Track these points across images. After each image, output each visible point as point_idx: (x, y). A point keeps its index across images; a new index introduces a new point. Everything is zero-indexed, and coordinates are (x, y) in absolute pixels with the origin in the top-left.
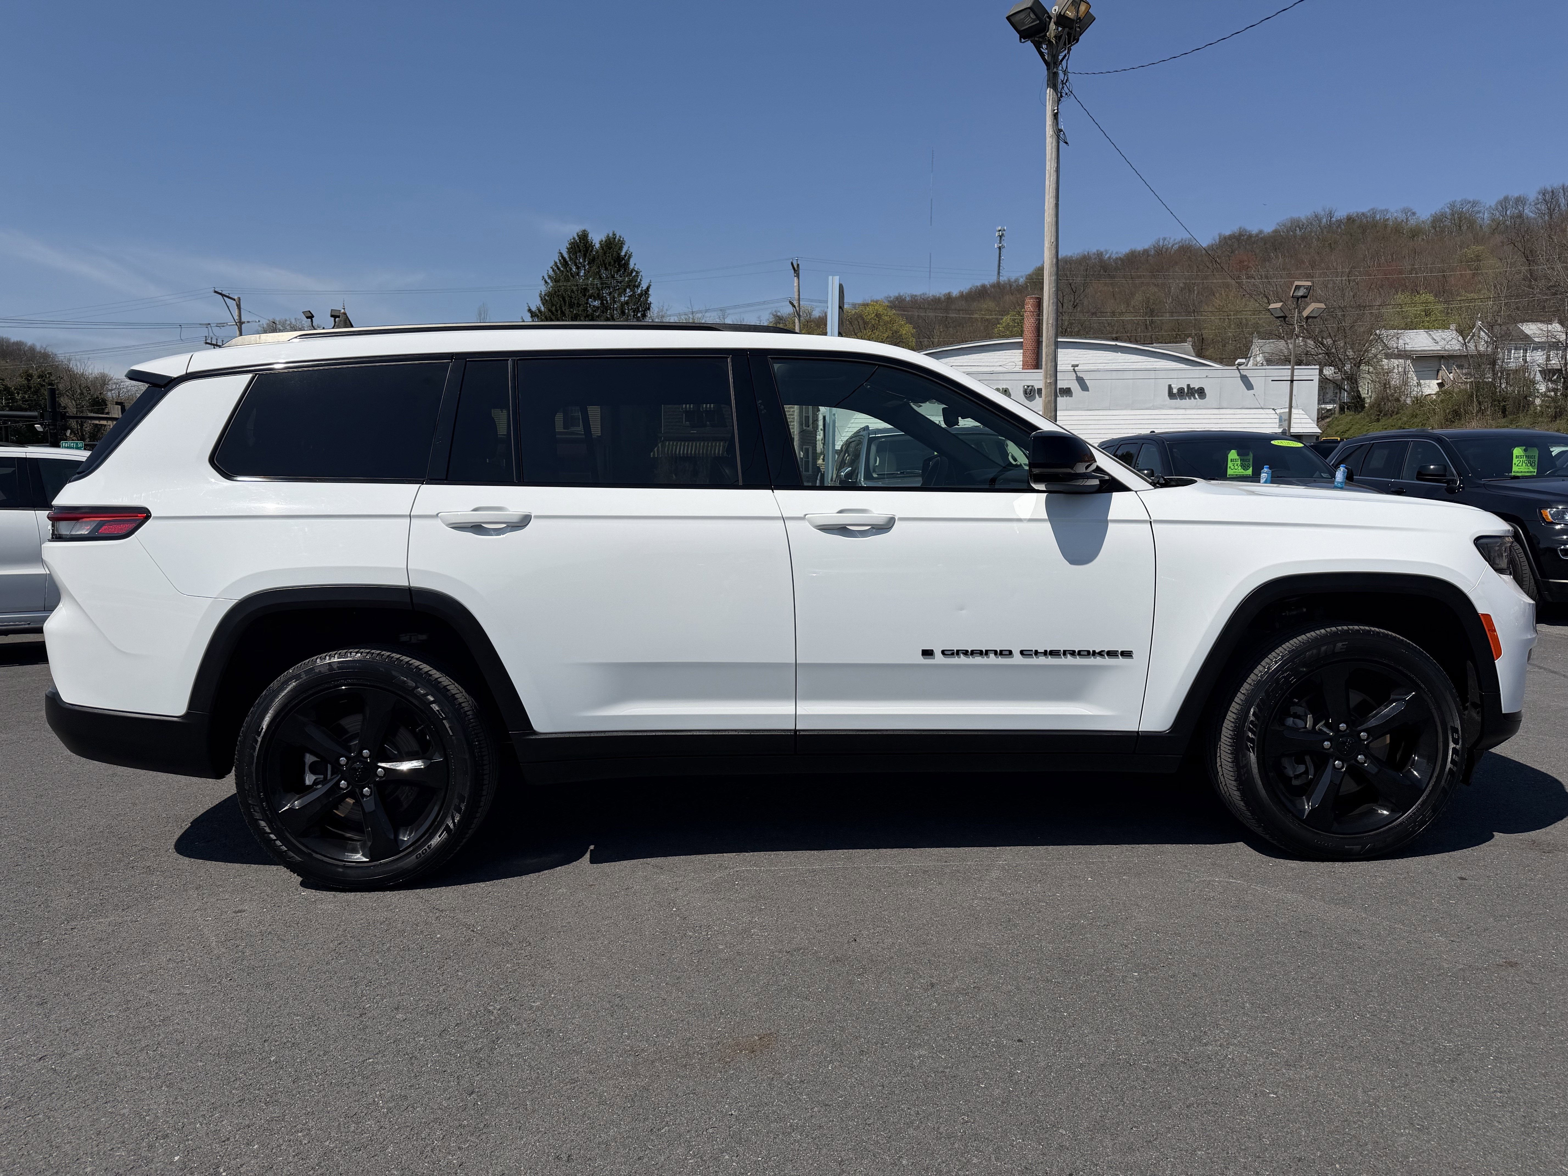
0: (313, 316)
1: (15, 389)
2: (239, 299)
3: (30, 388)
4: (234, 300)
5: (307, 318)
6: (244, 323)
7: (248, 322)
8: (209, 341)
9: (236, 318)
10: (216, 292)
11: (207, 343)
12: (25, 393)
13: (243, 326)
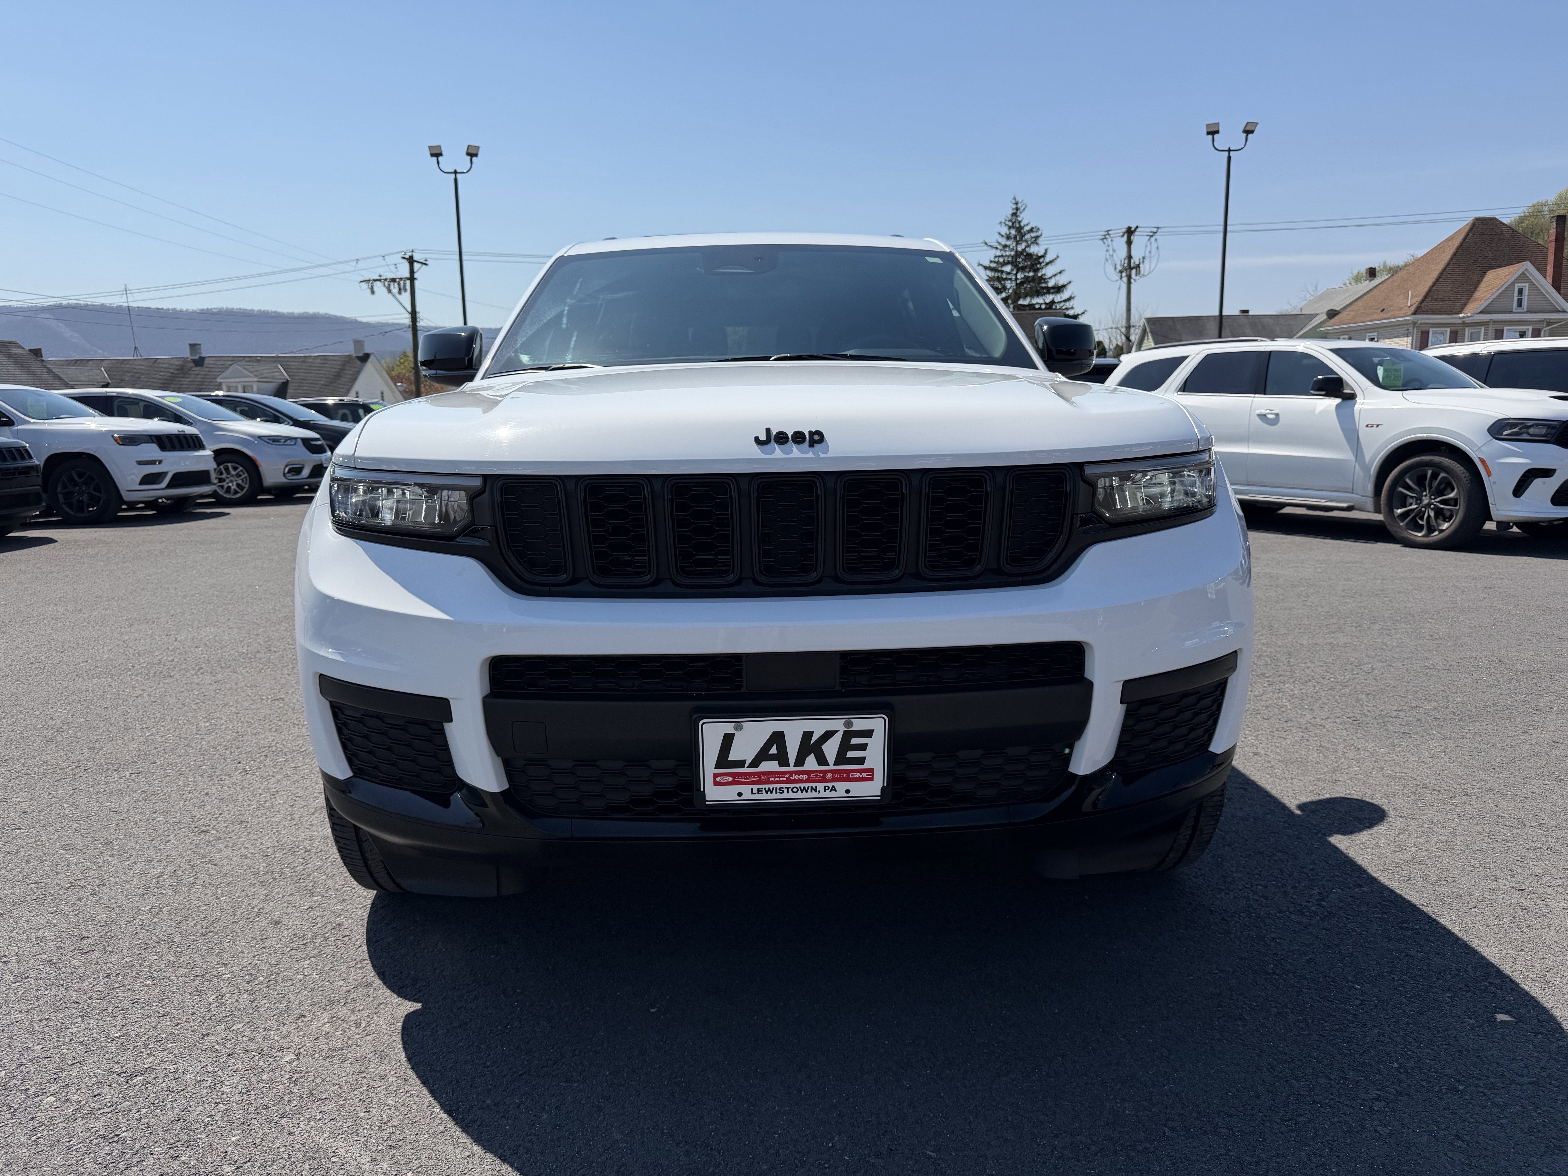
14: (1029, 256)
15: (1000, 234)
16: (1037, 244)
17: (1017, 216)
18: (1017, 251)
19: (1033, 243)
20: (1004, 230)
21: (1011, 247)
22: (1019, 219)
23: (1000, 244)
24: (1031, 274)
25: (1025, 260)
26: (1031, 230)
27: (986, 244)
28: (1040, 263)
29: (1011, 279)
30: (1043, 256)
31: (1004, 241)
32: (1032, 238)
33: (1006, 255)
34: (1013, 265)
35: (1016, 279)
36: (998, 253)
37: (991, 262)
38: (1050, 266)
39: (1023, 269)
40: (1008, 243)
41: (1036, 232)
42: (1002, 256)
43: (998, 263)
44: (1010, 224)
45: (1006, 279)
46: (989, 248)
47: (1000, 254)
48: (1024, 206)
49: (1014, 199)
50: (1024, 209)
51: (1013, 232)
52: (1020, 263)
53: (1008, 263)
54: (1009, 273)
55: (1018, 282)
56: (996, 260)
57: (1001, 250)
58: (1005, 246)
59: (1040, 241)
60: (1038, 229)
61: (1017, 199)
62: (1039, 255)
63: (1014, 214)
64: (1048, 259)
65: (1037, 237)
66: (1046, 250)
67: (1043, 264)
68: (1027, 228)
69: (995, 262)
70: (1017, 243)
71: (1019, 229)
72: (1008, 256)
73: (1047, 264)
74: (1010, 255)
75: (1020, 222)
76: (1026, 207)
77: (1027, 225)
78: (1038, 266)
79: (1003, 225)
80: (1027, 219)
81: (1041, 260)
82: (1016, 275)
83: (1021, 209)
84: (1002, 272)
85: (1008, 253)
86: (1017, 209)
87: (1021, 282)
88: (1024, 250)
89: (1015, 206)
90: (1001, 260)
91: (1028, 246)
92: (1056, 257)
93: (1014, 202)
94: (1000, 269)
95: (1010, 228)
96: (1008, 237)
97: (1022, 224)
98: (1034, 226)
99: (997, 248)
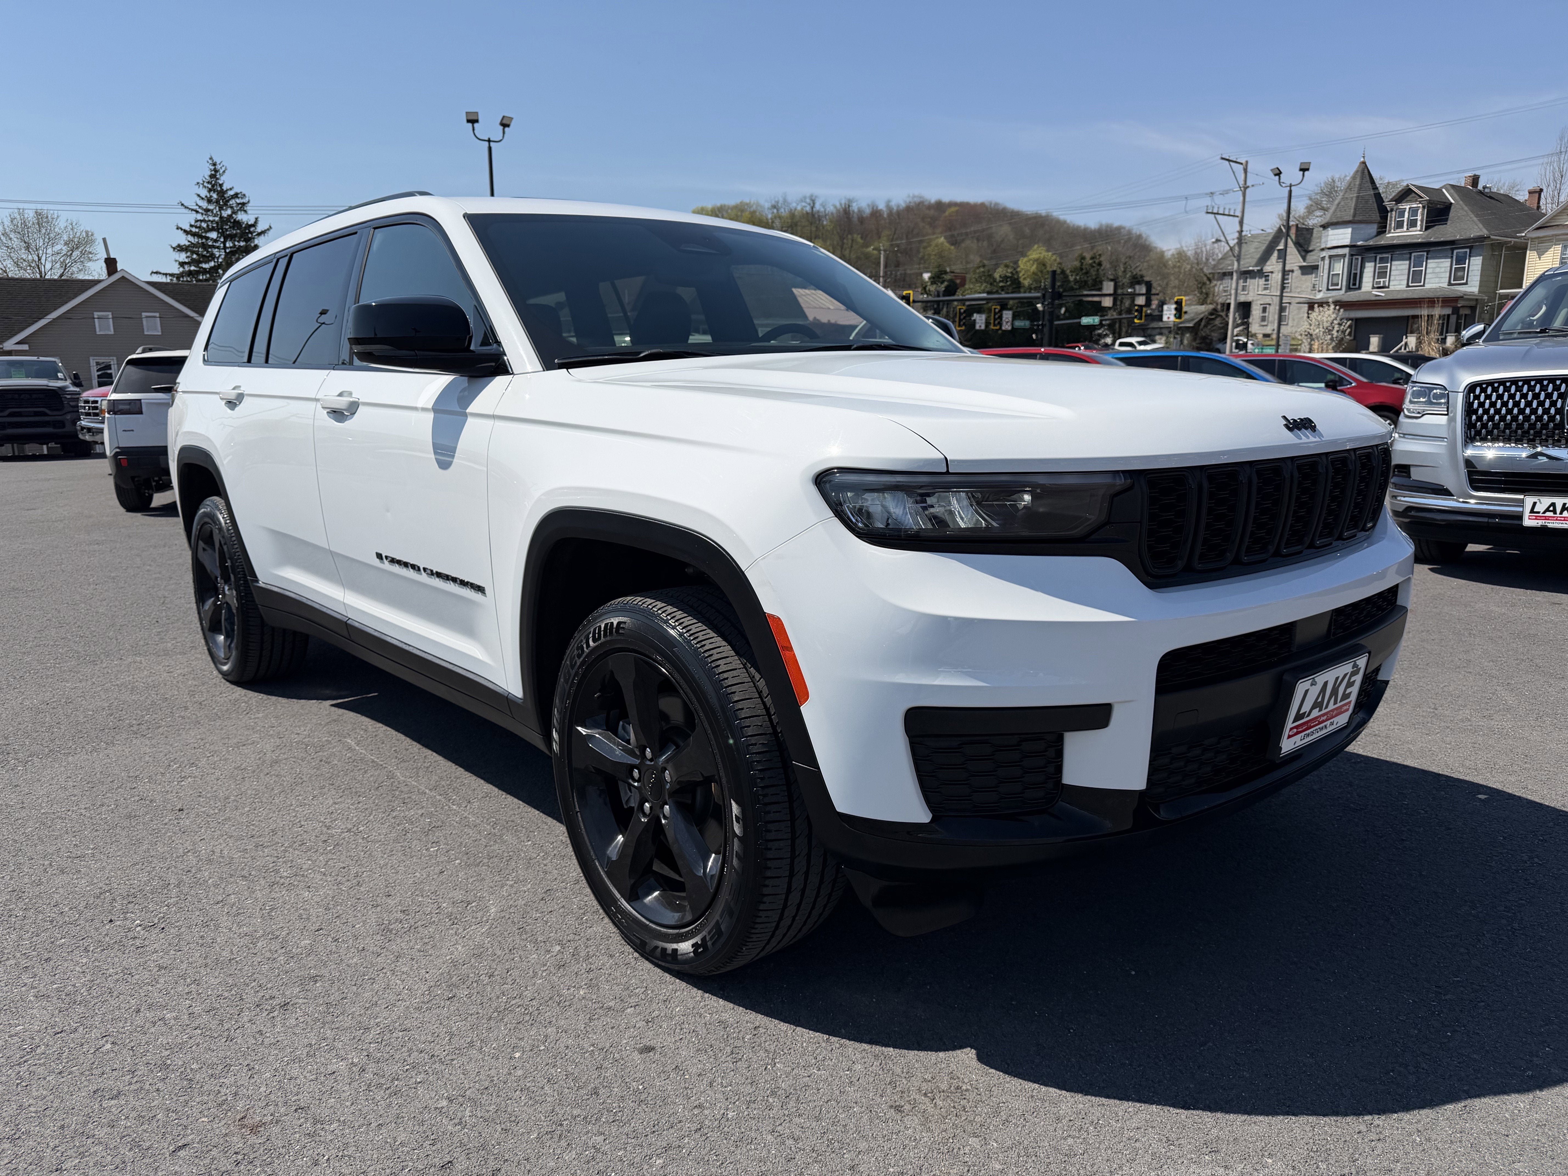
0: (1281, 173)
1: (1071, 272)
2: (1247, 162)
3: (1082, 269)
4: (1242, 164)
5: (1276, 175)
6: (1248, 187)
7: (1253, 186)
8: (1210, 211)
9: (1242, 183)
10: (1223, 159)
11: (1208, 213)
12: (1077, 275)
13: (1248, 191)
14: (237, 224)
15: (199, 195)
16: (245, 211)
17: (218, 179)
18: (221, 217)
19: (240, 210)
20: (204, 193)
21: (215, 212)
22: (221, 182)
23: (200, 207)
24: (242, 244)
25: (232, 227)
26: (236, 196)
27: (182, 205)
28: (251, 233)
29: (218, 248)
30: (254, 225)
31: (204, 204)
32: (239, 204)
33: (210, 221)
34: (219, 233)
35: (225, 248)
36: (199, 217)
37: (191, 226)
38: (262, 237)
39: (232, 237)
40: (211, 207)
41: (242, 198)
42: (204, 221)
43: (200, 227)
44: (210, 186)
45: (213, 247)
46: (187, 211)
47: (202, 219)
48: (223, 169)
49: (211, 158)
50: (224, 172)
51: (215, 196)
52: (227, 230)
53: (213, 229)
54: (216, 241)
55: (228, 251)
56: (198, 224)
57: (202, 214)
58: (207, 210)
59: (247, 208)
60: (244, 195)
61: (215, 159)
62: (250, 223)
63: (212, 176)
64: (259, 229)
65: (243, 204)
66: (256, 219)
67: (254, 234)
68: (231, 193)
69: (196, 227)
70: (221, 208)
71: (222, 193)
72: (212, 222)
73: (259, 234)
74: (214, 221)
75: (221, 185)
76: (226, 169)
77: (231, 189)
78: (250, 235)
79: (201, 186)
80: (227, 181)
81: (252, 229)
82: (224, 243)
83: (221, 171)
84: (207, 238)
85: (211, 218)
86: (216, 171)
87: (230, 252)
88: (230, 216)
89: (212, 168)
90: (204, 225)
91: (234, 212)
92: (268, 227)
93: (210, 162)
94: (204, 234)
95: (210, 190)
96: (209, 201)
97: (225, 188)
98: (239, 192)
99: (197, 212)
